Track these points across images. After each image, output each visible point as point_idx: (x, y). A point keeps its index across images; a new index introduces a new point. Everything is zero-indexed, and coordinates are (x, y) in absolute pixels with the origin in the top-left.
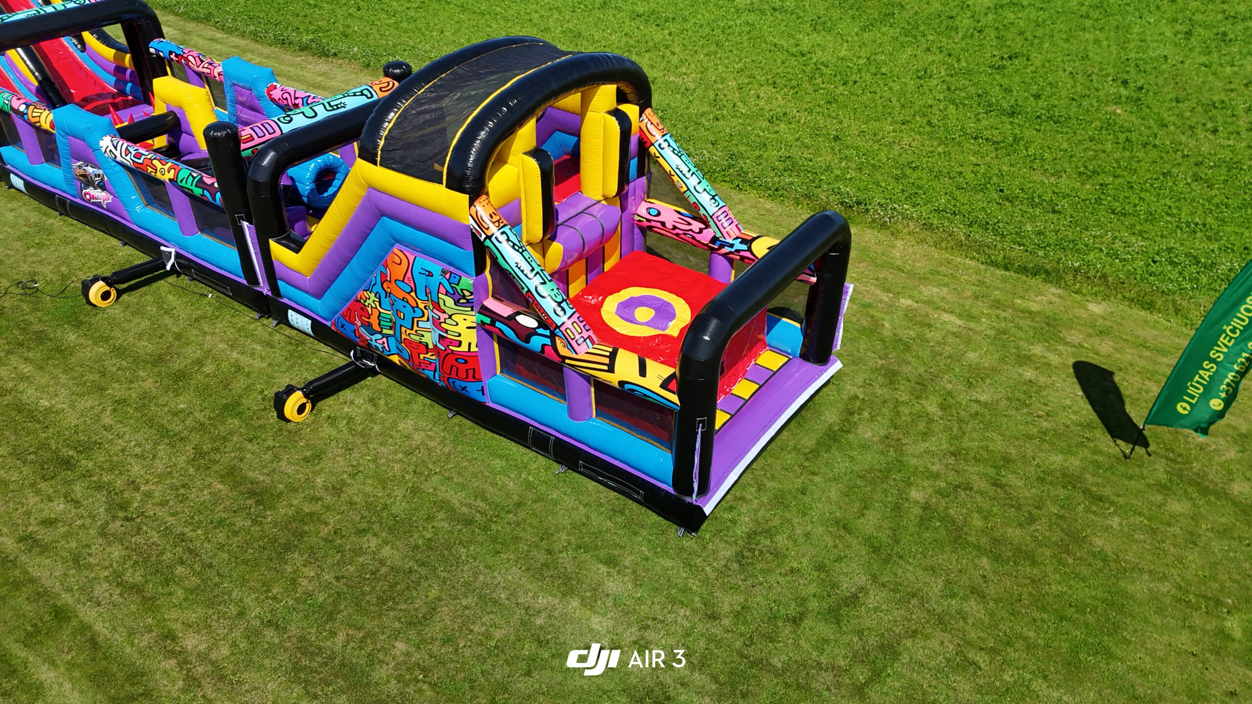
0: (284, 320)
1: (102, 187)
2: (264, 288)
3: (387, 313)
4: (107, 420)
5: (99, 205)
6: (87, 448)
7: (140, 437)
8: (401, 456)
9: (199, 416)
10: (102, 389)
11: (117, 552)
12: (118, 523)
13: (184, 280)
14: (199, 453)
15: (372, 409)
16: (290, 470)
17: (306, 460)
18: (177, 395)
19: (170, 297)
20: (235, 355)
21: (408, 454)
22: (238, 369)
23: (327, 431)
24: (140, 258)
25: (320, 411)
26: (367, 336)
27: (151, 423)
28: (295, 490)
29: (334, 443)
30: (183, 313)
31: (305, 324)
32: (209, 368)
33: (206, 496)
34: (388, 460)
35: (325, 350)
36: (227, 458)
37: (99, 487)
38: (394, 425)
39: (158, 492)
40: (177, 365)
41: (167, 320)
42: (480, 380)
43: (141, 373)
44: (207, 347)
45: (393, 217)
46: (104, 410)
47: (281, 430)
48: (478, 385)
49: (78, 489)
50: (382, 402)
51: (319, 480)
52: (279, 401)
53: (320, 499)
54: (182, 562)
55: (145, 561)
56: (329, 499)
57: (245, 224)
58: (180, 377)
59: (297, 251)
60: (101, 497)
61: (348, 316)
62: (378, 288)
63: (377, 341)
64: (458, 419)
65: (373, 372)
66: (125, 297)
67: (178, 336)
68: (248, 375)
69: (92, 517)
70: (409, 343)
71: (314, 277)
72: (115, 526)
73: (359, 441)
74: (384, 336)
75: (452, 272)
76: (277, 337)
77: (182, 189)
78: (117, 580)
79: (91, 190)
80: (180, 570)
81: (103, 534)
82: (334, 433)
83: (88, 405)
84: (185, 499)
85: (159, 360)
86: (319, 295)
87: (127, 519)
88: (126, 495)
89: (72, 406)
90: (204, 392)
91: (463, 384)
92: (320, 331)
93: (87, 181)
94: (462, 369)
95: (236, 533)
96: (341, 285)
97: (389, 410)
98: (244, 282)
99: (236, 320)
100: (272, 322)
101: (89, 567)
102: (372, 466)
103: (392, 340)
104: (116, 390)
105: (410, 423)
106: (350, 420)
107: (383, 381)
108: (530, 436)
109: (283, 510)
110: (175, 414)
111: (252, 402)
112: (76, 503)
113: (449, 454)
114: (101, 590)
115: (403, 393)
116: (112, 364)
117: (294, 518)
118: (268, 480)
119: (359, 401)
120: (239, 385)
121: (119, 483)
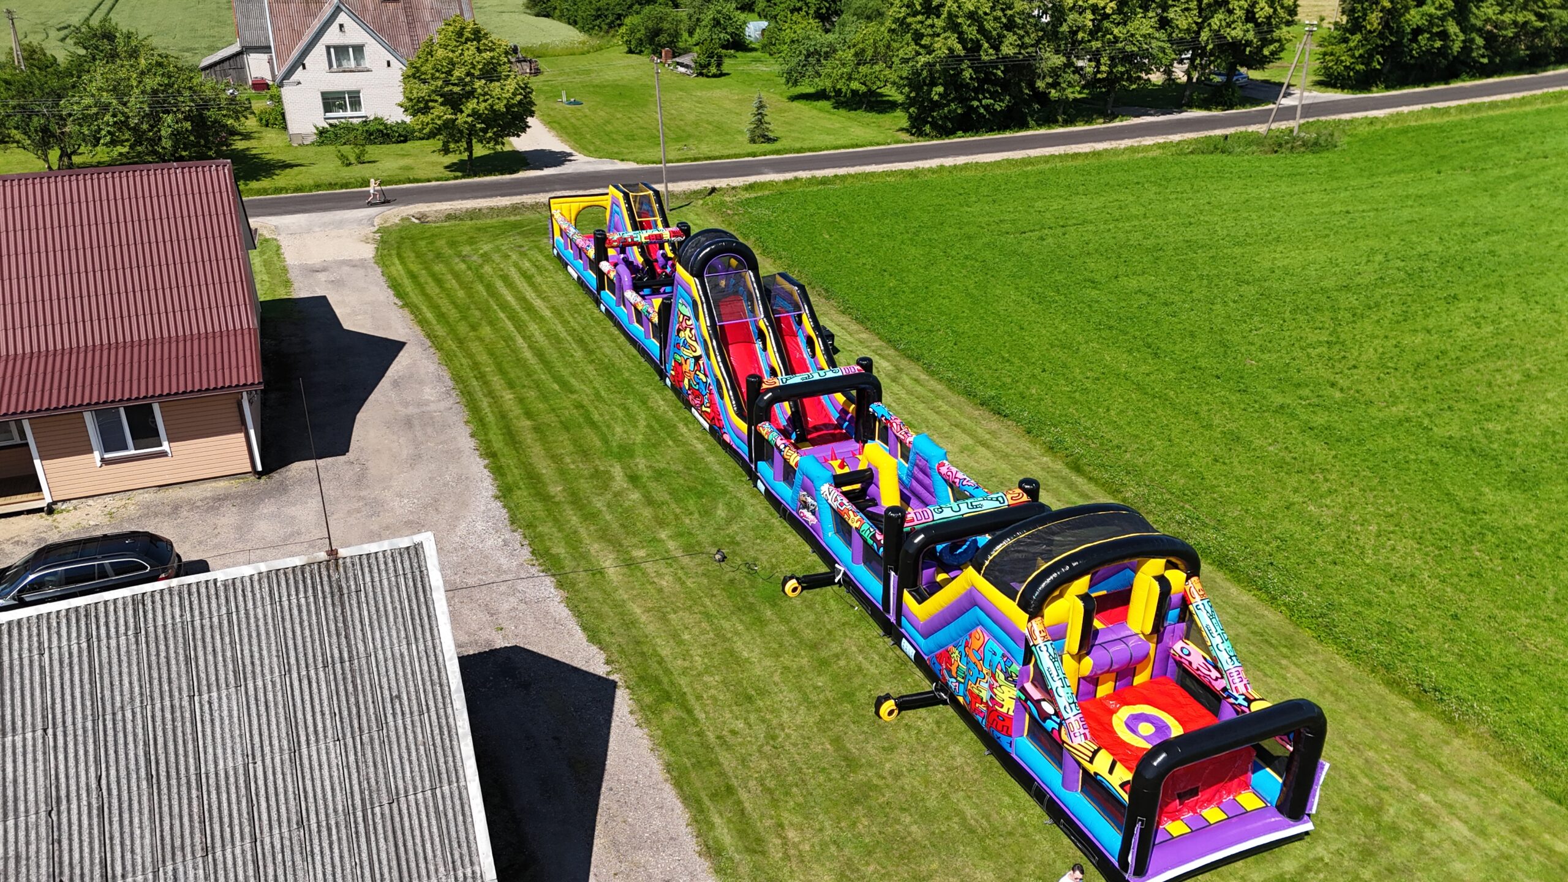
0: (898, 643)
1: (813, 513)
2: (892, 618)
3: (963, 667)
4: (776, 678)
5: (807, 522)
6: (762, 693)
7: (792, 696)
8: (944, 769)
9: (828, 694)
10: (779, 656)
11: (764, 765)
12: (769, 748)
13: (843, 591)
14: (823, 720)
15: (935, 729)
16: (873, 752)
17: (884, 748)
18: (819, 675)
19: (832, 602)
20: (860, 658)
21: (949, 769)
22: (860, 669)
23: (902, 734)
24: (823, 569)
25: (903, 718)
26: (947, 678)
27: (800, 689)
28: (871, 766)
29: (904, 744)
30: (837, 617)
31: (911, 652)
32: (842, 663)
33: (819, 749)
34: (935, 769)
35: (919, 674)
36: (838, 729)
37: (763, 721)
38: (946, 747)
39: (794, 735)
40: (824, 654)
41: (826, 619)
42: (1010, 736)
43: (802, 653)
44: (845, 646)
45: (981, 609)
46: (776, 671)
47: (874, 722)
48: (1009, 739)
49: (753, 717)
50: (944, 726)
51: (888, 766)
52: (879, 702)
53: (884, 778)
54: (797, 786)
55: (778, 776)
56: (890, 780)
57: (893, 573)
58: (824, 663)
59: (920, 603)
60: (763, 727)
61: (939, 657)
62: (961, 648)
63: (952, 682)
64: (992, 758)
65: (944, 702)
66: (805, 592)
67: (830, 633)
68: (865, 675)
69: (757, 738)
70: (971, 693)
71: (925, 624)
72: (767, 748)
73: (920, 748)
74: (957, 681)
75: (1007, 658)
76: (891, 654)
77: (861, 536)
78: (761, 781)
79: (805, 511)
80: (794, 789)
81: (760, 751)
82: (906, 737)
83: (768, 664)
84: (807, 746)
85: (814, 646)
86: (926, 636)
87: (774, 747)
88: (777, 731)
89: (760, 662)
90: (835, 678)
91: (999, 735)
92: (919, 659)
93: (805, 505)
94: (1000, 724)
95: (830, 780)
96: (941, 636)
97: (947, 734)
98: (881, 607)
99: (867, 632)
100: (889, 641)
101: (749, 768)
102: (923, 769)
103: (962, 686)
104: (786, 660)
105: (958, 748)
106: (919, 731)
107: (949, 711)
108: (1034, 788)
109: (860, 777)
110: (815, 688)
111: (862, 697)
112: (750, 726)
113: (976, 780)
114: (752, 784)
115: (960, 724)
116: (788, 640)
117: (865, 784)
118: (857, 753)
119: (929, 720)
120: (857, 681)
121: (775, 722)
